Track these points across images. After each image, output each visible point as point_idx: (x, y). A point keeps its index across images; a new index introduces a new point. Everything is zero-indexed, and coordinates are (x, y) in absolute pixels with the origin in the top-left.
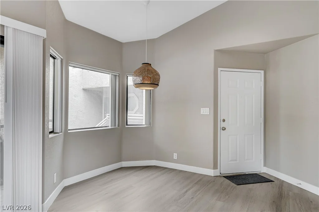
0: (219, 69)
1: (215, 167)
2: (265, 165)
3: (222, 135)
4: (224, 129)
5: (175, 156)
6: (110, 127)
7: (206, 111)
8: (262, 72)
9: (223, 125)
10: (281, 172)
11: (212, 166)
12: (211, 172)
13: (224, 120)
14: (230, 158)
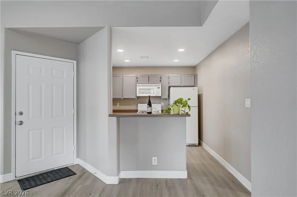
0: (14, 52)
2: (78, 156)
8: (75, 62)
13: (21, 114)
14: (31, 157)
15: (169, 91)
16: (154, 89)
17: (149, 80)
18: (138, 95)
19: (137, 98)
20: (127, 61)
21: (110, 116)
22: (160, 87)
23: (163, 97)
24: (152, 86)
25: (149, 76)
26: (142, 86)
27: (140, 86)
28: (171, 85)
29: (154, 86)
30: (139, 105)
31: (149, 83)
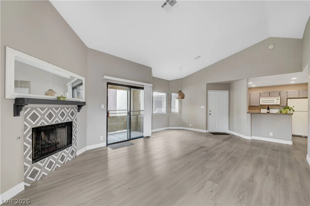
0: (208, 91)
1: (207, 129)
2: (229, 130)
3: (210, 117)
4: (210, 114)
5: (191, 125)
6: (165, 113)
7: (203, 107)
8: (228, 91)
9: (210, 113)
10: (235, 132)
11: (205, 129)
12: (205, 131)
13: (210, 111)
14: (213, 126)
15: (287, 101)
16: (274, 100)
17: (270, 95)
18: (261, 104)
19: (260, 106)
20: (254, 86)
21: (248, 113)
22: (279, 99)
23: (281, 105)
24: (272, 98)
25: (270, 93)
26: (264, 98)
27: (262, 98)
28: (289, 97)
29: (274, 98)
30: (261, 110)
31: (270, 97)
